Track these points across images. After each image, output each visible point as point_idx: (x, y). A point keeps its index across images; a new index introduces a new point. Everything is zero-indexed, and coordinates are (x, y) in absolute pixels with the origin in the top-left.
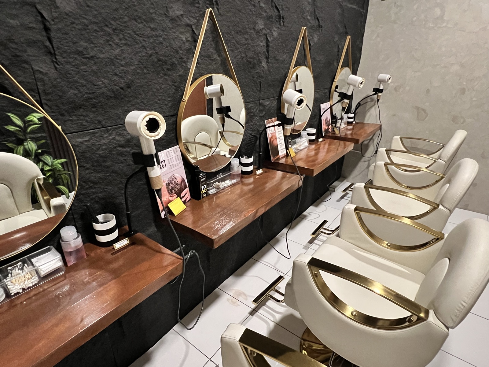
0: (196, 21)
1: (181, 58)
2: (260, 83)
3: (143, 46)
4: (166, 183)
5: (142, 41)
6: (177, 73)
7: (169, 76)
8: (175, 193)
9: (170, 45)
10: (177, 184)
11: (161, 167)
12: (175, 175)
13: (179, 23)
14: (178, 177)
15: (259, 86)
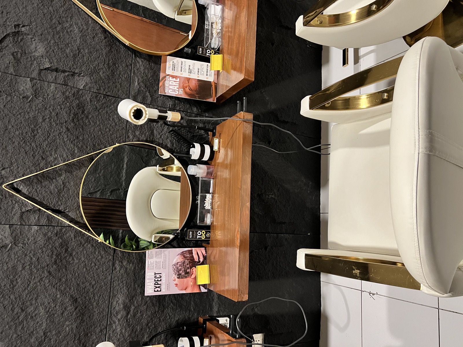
0: (17, 205)
1: (56, 234)
2: (106, 96)
3: (39, 281)
4: (176, 278)
5: (34, 282)
6: (72, 240)
7: (73, 250)
8: (191, 268)
9: (41, 248)
10: (184, 263)
11: (159, 279)
12: (173, 264)
13: (18, 232)
14: (177, 260)
15: (110, 98)
